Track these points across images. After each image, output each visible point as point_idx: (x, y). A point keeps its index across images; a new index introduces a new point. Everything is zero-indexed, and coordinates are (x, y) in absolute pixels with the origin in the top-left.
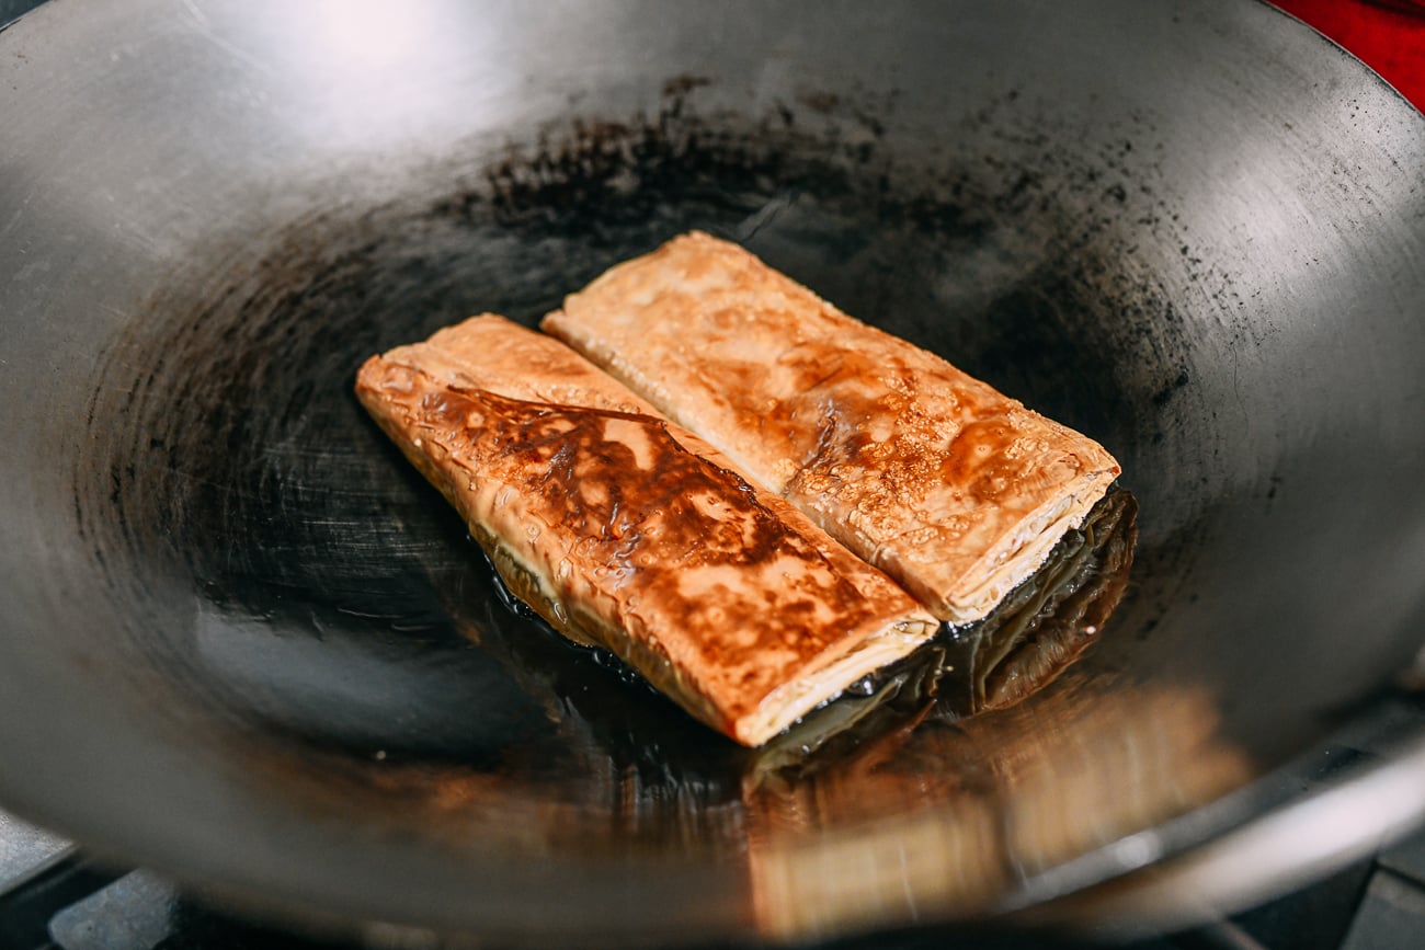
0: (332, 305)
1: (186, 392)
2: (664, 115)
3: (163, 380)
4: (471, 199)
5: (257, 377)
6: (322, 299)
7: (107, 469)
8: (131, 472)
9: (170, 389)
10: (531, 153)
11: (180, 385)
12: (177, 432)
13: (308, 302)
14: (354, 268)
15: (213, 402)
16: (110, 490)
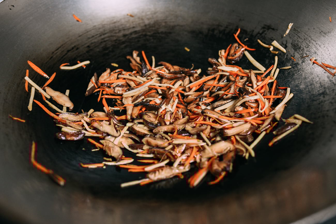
0: (152, 40)
1: (105, 41)
2: (259, 33)
3: (103, 37)
4: (201, 33)
5: (123, 46)
6: (151, 38)
7: (73, 46)
8: (77, 49)
9: (103, 39)
10: (222, 29)
11: (106, 39)
12: (95, 47)
13: (148, 37)
14: (163, 35)
15: (108, 46)
16: (69, 49)
